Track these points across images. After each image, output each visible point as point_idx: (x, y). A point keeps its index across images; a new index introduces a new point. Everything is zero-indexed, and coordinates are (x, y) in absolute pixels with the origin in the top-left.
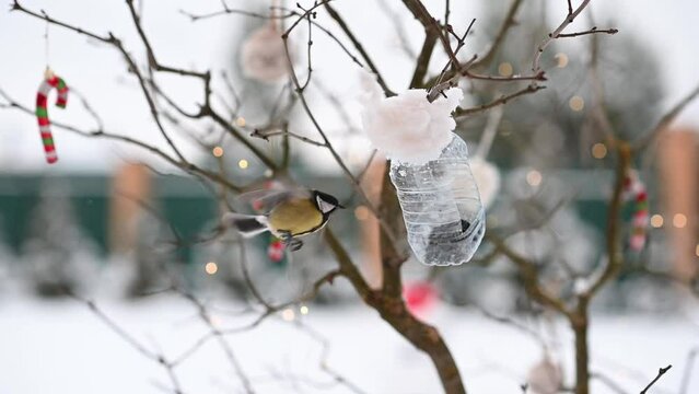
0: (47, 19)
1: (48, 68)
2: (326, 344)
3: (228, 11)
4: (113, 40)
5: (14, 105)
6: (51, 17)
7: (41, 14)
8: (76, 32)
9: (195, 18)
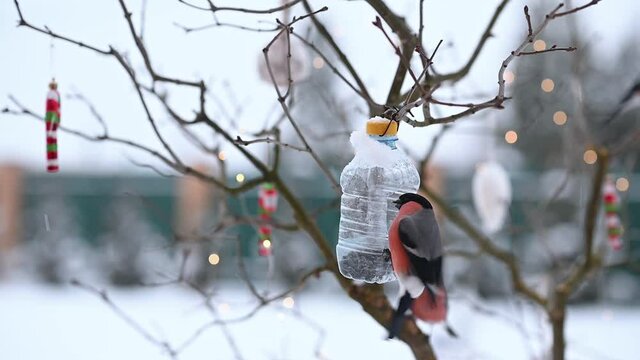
0: (50, 33)
1: (54, 79)
2: (322, 333)
3: (219, 24)
4: (113, 52)
5: (26, 112)
6: (54, 32)
7: (45, 29)
8: (77, 46)
9: (188, 30)
